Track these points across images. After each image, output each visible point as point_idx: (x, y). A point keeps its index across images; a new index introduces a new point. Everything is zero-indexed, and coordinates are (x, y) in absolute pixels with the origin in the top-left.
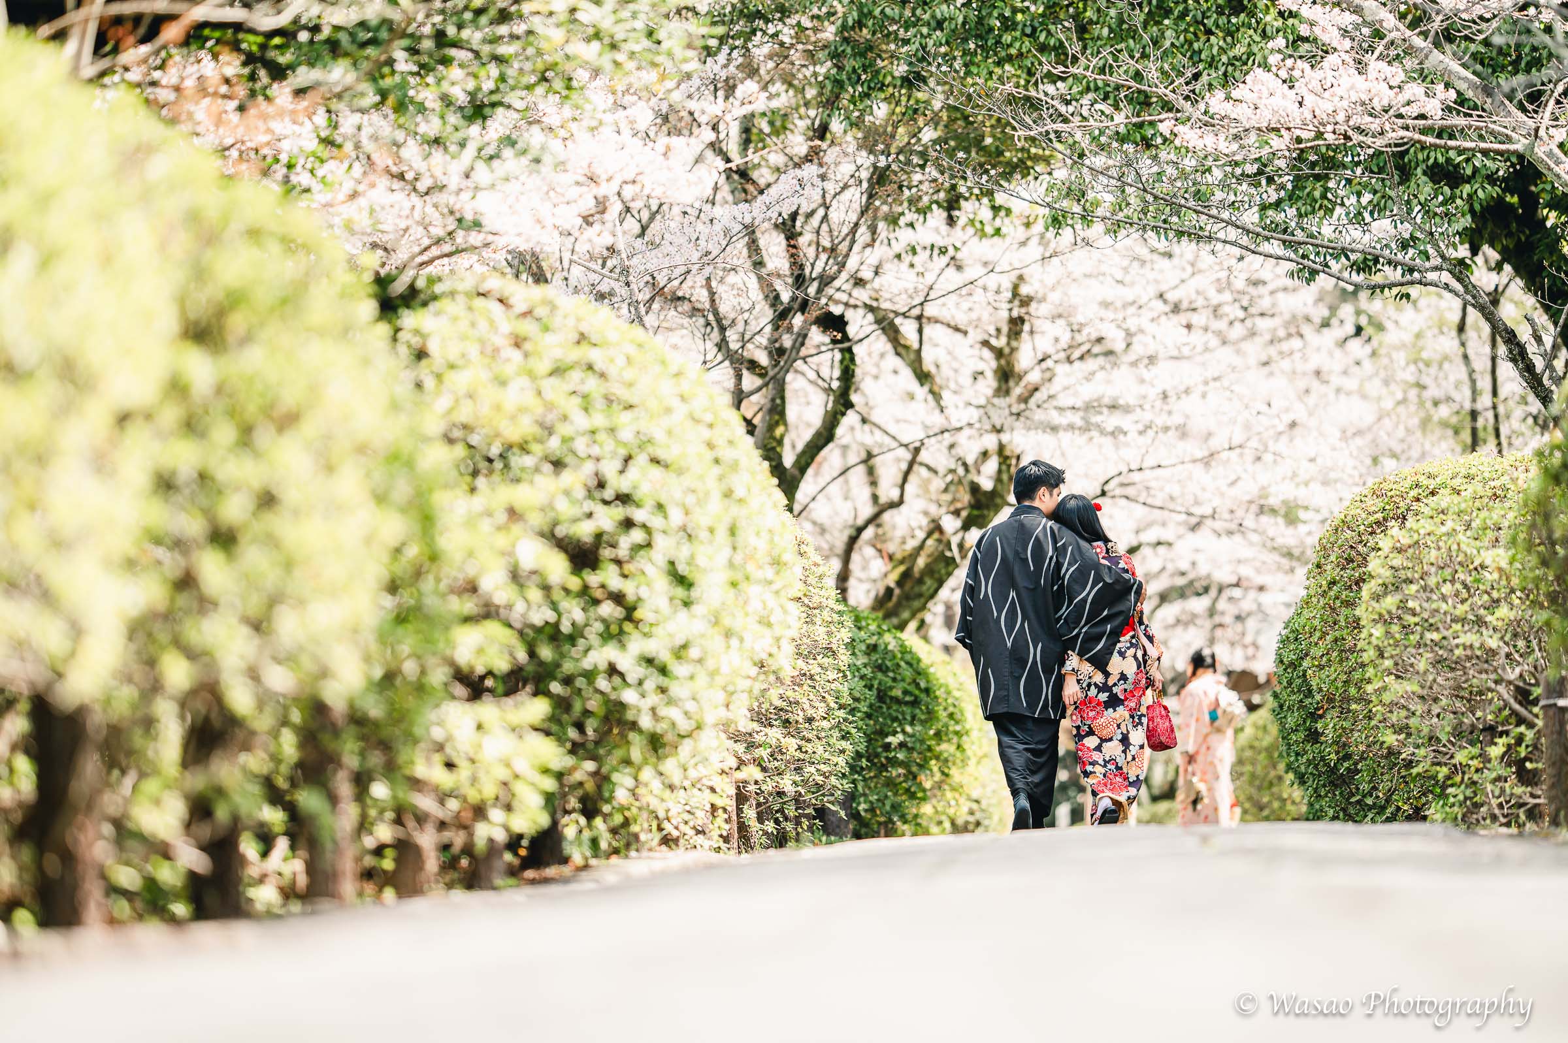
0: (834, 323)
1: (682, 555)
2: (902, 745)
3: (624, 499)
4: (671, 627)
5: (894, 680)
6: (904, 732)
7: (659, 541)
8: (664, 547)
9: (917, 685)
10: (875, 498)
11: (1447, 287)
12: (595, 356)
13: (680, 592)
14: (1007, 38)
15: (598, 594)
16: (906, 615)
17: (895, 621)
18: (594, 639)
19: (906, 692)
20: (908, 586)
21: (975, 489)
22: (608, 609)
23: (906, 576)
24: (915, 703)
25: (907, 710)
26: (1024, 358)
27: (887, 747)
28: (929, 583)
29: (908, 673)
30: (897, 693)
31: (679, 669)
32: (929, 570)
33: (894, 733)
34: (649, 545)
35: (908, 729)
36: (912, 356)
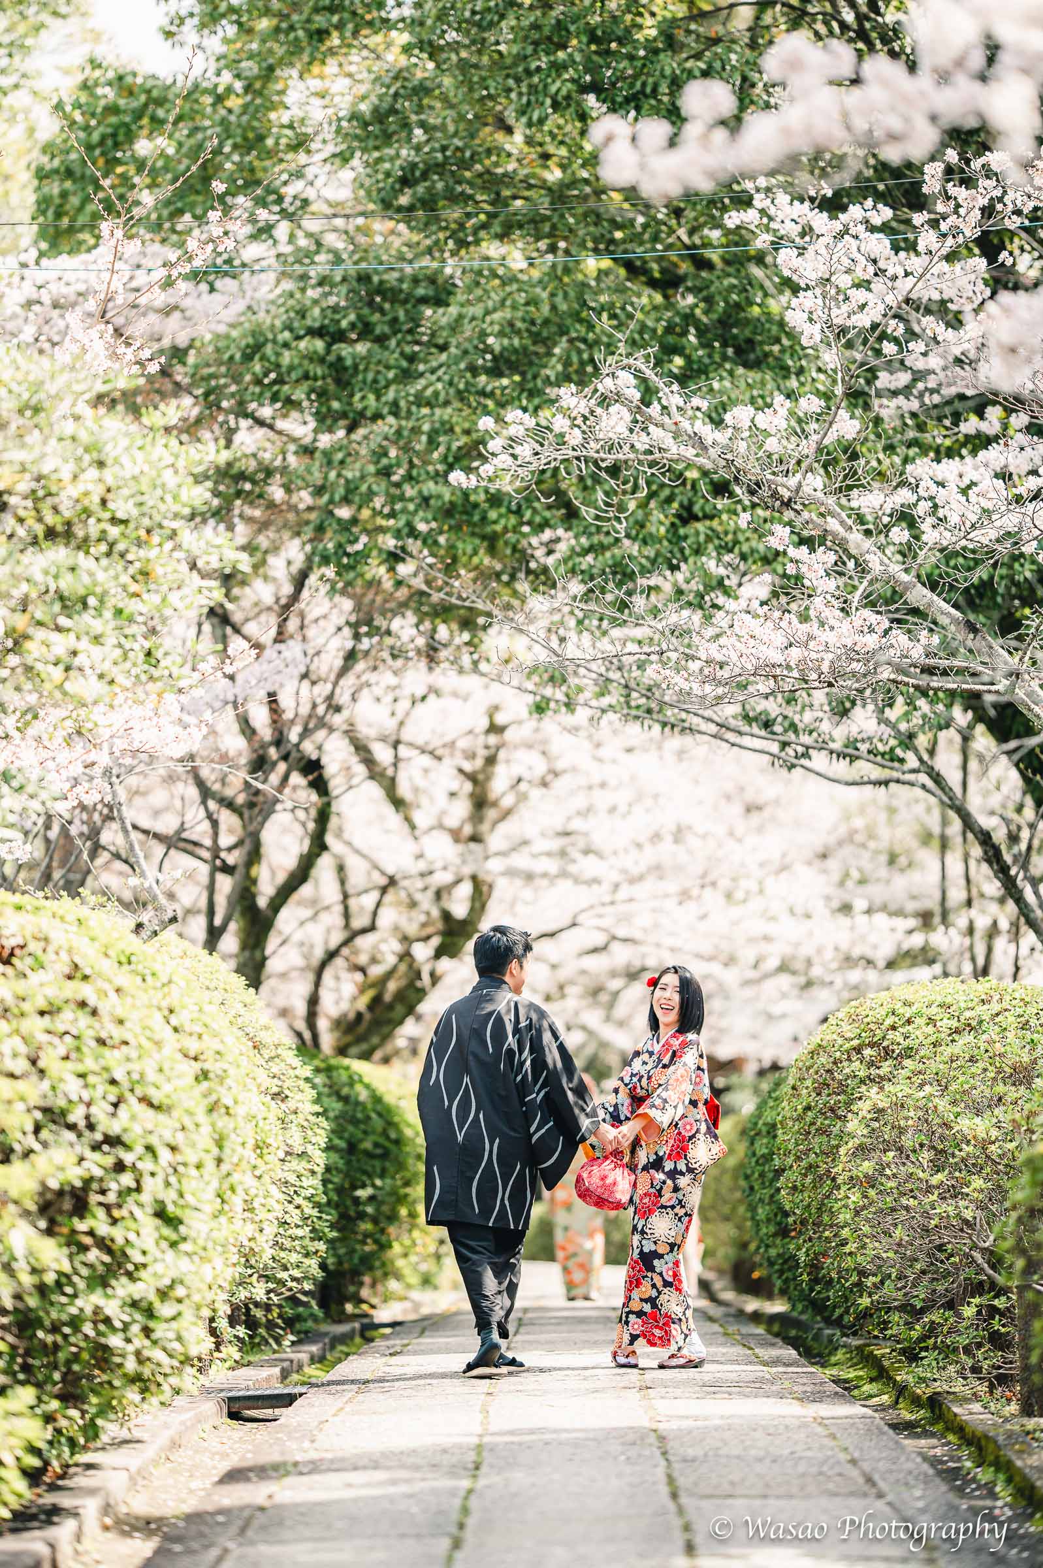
0: (312, 769)
1: (169, 1196)
2: (372, 1198)
3: (113, 1141)
4: (159, 1268)
5: (365, 1132)
6: (374, 1186)
7: (148, 1183)
8: (152, 1188)
9: (388, 1138)
10: (347, 926)
11: (924, 787)
12: (86, 991)
13: (167, 1231)
14: (493, 515)
15: (88, 1240)
16: (375, 1040)
17: (364, 1046)
18: (81, 1285)
19: (376, 1145)
20: (378, 1011)
21: (446, 916)
22: (94, 1255)
23: (376, 1002)
24: (385, 1155)
25: (377, 1164)
26: (499, 784)
27: (357, 1201)
28: (400, 1009)
29: (377, 1123)
30: (367, 1145)
31: (165, 1310)
32: (400, 996)
33: (364, 1186)
34: (138, 1189)
35: (378, 1182)
36: (386, 782)
